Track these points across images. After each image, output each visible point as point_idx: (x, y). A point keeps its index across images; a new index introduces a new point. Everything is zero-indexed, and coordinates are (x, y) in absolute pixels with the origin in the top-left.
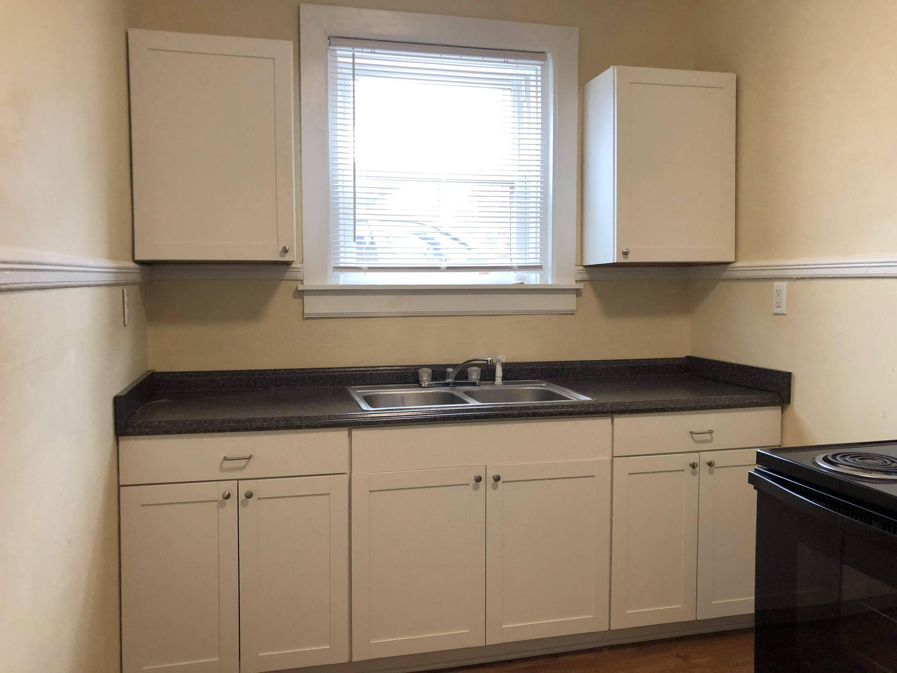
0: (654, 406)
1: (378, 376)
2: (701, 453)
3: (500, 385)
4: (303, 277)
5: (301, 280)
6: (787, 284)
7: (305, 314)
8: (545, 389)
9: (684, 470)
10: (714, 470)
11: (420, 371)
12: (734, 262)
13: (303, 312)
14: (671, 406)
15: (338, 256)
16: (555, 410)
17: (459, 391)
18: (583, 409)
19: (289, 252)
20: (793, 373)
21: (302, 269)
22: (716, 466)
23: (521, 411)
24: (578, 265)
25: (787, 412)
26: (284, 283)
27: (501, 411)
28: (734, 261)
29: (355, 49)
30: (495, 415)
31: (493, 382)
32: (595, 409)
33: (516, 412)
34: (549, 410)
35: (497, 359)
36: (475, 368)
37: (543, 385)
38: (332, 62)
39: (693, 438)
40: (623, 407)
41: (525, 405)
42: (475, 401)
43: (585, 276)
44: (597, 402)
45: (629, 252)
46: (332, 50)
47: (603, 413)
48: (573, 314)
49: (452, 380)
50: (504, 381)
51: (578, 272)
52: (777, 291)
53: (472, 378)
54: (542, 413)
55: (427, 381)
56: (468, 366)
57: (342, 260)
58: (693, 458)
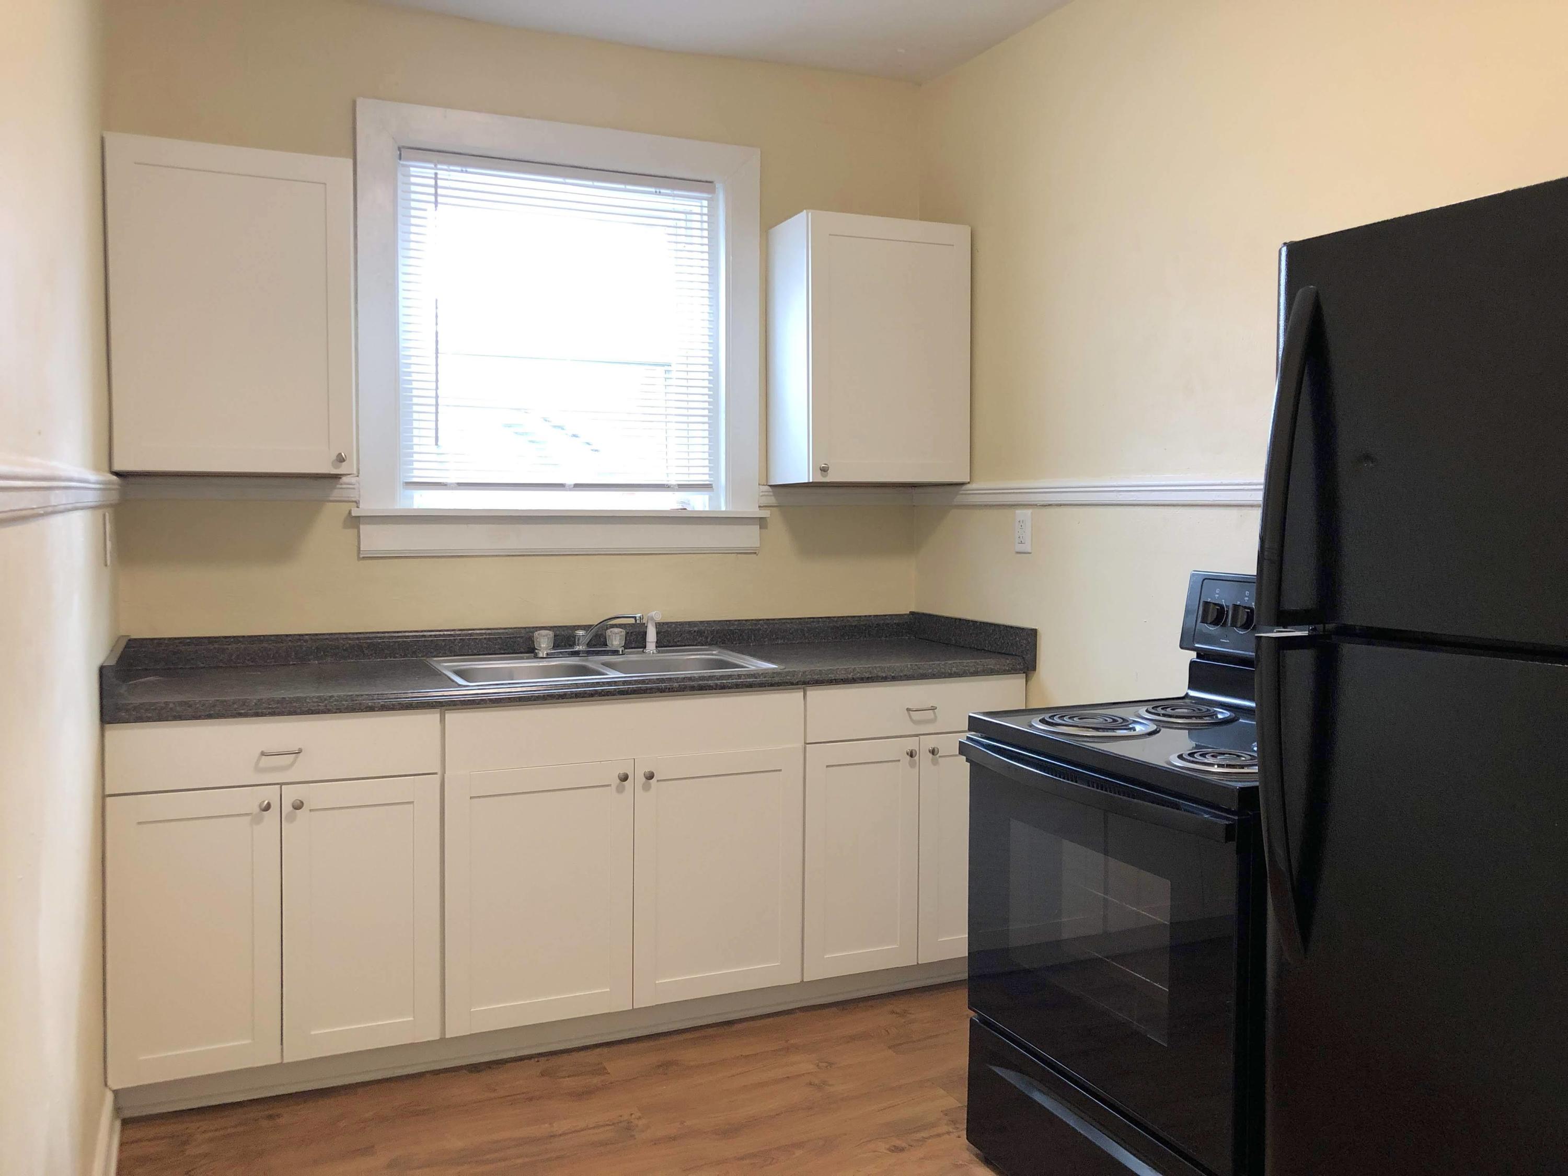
0: (859, 674)
1: (472, 643)
2: (921, 737)
3: (653, 653)
4: (359, 497)
5: (355, 502)
6: (1032, 513)
7: (361, 552)
8: (717, 657)
9: (899, 761)
10: (940, 760)
11: (536, 634)
12: (969, 483)
13: (359, 548)
14: (881, 674)
15: (411, 467)
16: (729, 681)
17: (593, 662)
18: (765, 679)
19: (345, 462)
20: (1039, 629)
21: (358, 484)
22: (941, 755)
23: (682, 684)
24: (762, 484)
25: (1032, 683)
26: (330, 505)
27: (655, 684)
28: (969, 481)
29: (439, 166)
30: (647, 689)
31: (643, 651)
32: (782, 678)
33: (676, 684)
34: (721, 681)
35: (648, 617)
36: (616, 630)
37: (714, 652)
38: (403, 183)
39: (910, 717)
40: (819, 676)
41: (689, 676)
42: (618, 673)
43: (772, 500)
44: (786, 670)
45: (828, 468)
46: (403, 166)
47: (792, 684)
48: (755, 553)
49: (584, 647)
50: (659, 649)
51: (761, 494)
52: (1019, 522)
53: (612, 645)
54: (711, 685)
55: (546, 649)
56: (607, 627)
57: (416, 473)
58: (911, 744)
